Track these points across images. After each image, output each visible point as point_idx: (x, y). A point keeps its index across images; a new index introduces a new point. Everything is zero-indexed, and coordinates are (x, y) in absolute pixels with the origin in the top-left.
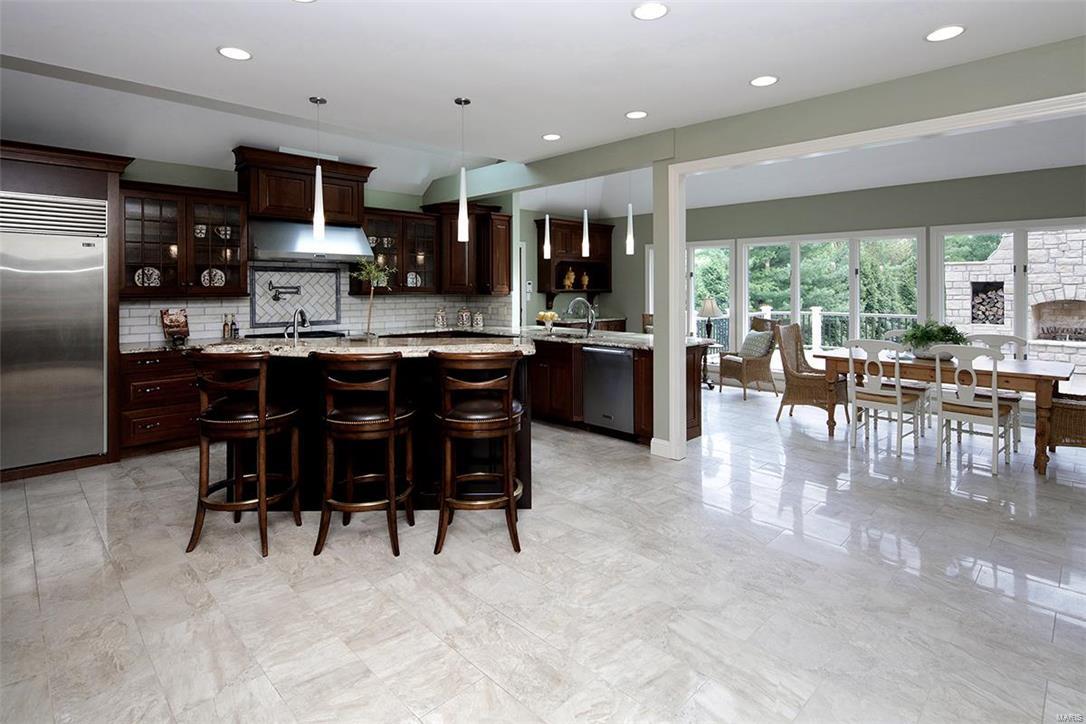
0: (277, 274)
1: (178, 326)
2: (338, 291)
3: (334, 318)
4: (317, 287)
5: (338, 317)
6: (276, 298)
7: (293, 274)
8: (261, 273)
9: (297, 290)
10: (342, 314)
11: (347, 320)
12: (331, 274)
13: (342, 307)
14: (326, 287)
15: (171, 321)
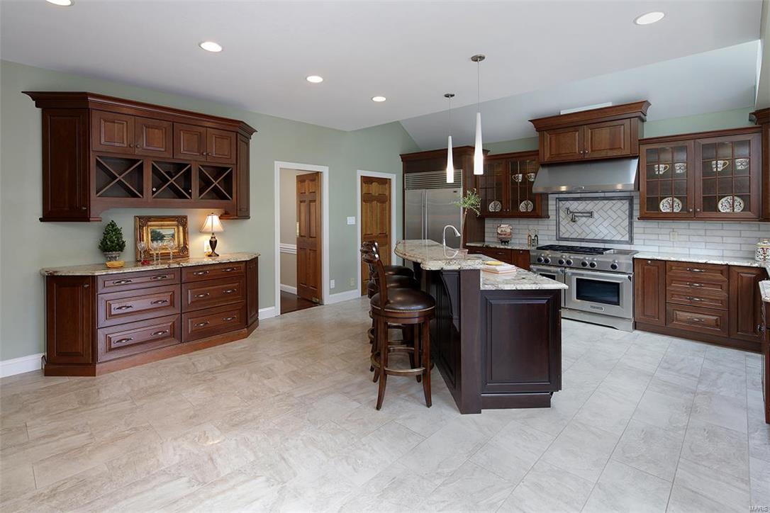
0: (575, 202)
1: (505, 235)
2: (631, 216)
3: (626, 238)
4: (610, 212)
5: (631, 238)
6: (573, 221)
7: (588, 202)
8: (563, 202)
9: (591, 214)
10: (635, 236)
11: (642, 242)
12: (624, 201)
13: (635, 230)
14: (619, 212)
15: (502, 231)
